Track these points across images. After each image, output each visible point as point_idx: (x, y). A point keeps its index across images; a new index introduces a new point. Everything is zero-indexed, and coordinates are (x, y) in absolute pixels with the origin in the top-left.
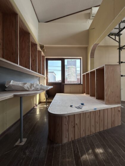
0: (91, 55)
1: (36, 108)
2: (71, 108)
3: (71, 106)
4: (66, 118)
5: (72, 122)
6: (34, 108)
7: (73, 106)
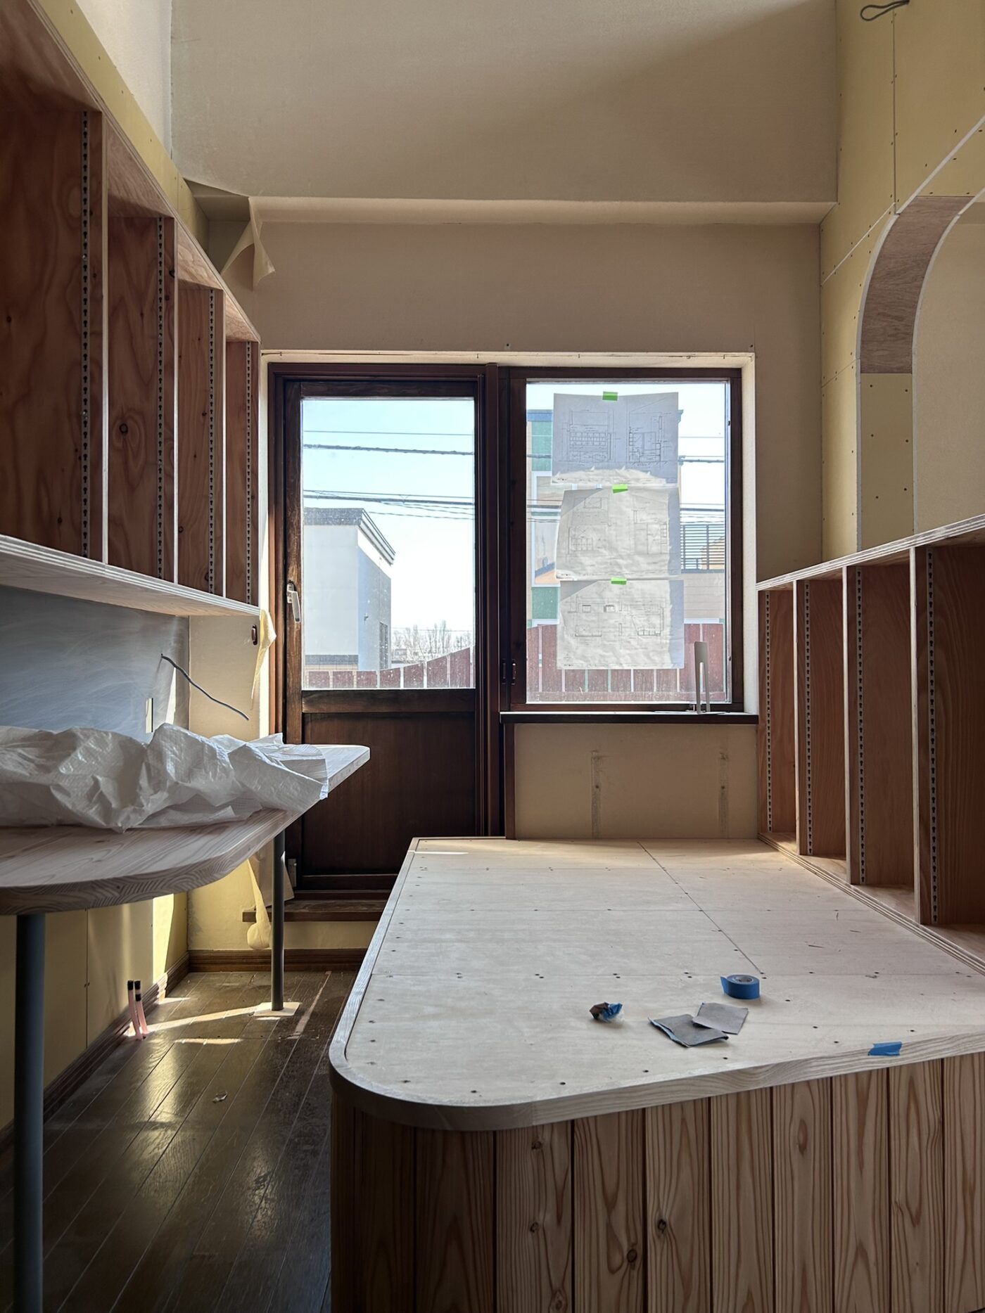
0: (867, 339)
1: (139, 1041)
2: (600, 1032)
3: (604, 1014)
4: (537, 1146)
5: (610, 1205)
6: (121, 1041)
7: (621, 1017)
